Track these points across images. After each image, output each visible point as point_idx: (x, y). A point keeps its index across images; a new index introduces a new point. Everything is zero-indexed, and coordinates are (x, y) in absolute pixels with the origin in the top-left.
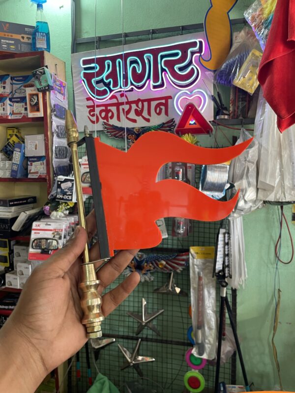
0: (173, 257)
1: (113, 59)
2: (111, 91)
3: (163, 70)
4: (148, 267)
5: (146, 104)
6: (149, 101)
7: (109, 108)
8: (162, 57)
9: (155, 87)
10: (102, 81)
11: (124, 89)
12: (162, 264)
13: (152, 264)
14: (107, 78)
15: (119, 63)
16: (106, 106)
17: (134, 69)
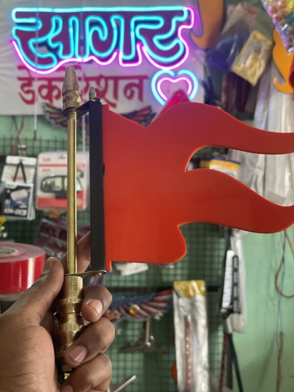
0: (150, 298)
1: (66, 17)
2: (59, 60)
3: (137, 41)
4: (112, 315)
5: (111, 83)
6: (116, 79)
7: (54, 83)
8: (137, 23)
9: (125, 61)
10: (45, 44)
11: (79, 59)
12: (135, 309)
13: (119, 310)
14: (54, 40)
15: (74, 23)
16: (50, 80)
17: (95, 34)
